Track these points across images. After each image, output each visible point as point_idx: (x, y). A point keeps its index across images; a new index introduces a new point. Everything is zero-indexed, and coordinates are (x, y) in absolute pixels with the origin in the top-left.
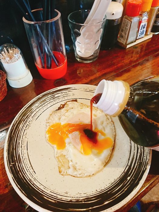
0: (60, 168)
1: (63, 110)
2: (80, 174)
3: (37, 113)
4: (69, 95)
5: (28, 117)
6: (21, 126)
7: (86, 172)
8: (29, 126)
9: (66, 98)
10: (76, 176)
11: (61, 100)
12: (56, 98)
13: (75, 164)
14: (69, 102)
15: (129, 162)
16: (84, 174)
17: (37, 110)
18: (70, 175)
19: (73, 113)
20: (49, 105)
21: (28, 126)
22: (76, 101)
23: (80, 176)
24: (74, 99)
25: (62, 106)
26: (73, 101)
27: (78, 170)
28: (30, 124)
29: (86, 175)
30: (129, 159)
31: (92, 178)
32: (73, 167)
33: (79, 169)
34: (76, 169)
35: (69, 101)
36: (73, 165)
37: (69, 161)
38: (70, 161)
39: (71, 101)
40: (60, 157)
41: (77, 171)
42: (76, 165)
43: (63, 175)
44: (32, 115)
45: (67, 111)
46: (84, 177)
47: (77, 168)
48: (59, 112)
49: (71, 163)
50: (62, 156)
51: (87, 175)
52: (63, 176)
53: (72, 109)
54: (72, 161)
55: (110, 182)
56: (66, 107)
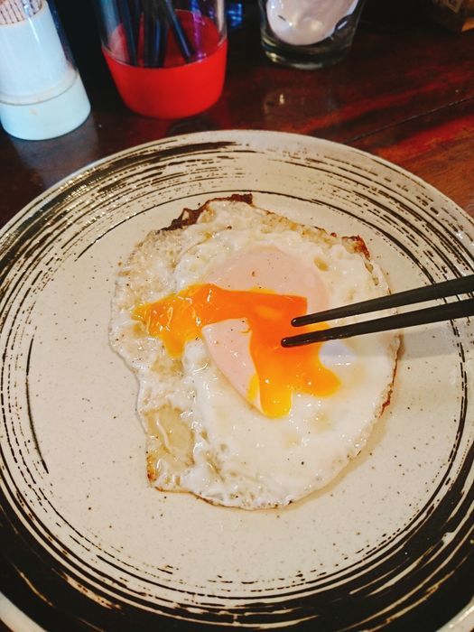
0: (155, 460)
1: (189, 231)
2: (233, 496)
3: (86, 230)
4: (220, 173)
5: (47, 242)
6: (13, 274)
7: (261, 489)
8: (45, 280)
9: (207, 186)
10: (216, 500)
11: (185, 190)
12: (166, 179)
13: (218, 449)
14: (218, 203)
16: (252, 497)
17: (87, 220)
18: (191, 493)
19: (232, 247)
20: (136, 207)
21: (42, 275)
22: (247, 199)
23: (236, 502)
24: (242, 194)
25: (186, 215)
26: (235, 198)
27: (227, 476)
28: (50, 273)
29: (259, 500)
31: (284, 515)
32: (209, 460)
33: (234, 474)
34: (221, 473)
35: (220, 199)
36: (208, 452)
37: (192, 435)
38: (198, 437)
39: (228, 199)
40: (157, 416)
41: (223, 479)
42: (222, 457)
43: (162, 490)
44: (66, 237)
45: (208, 236)
46: (251, 508)
47: (227, 466)
48: (174, 237)
49: (200, 445)
50: (167, 409)
51: (263, 504)
52: (163, 494)
53: (229, 230)
54: (205, 435)
55: (364, 546)
56: (204, 221)
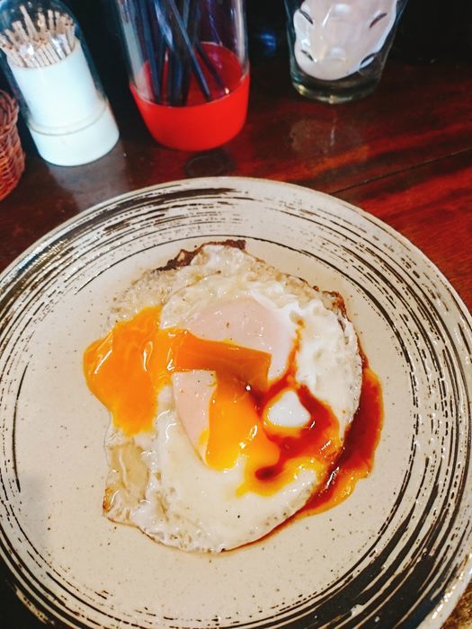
0: (112, 492)
1: (182, 273)
2: (173, 537)
3: (90, 265)
4: (219, 217)
5: (52, 275)
6: (18, 305)
7: (199, 535)
8: (46, 312)
9: (206, 229)
10: (157, 538)
11: (185, 232)
12: (168, 220)
13: (168, 491)
14: (211, 247)
15: (379, 538)
16: (190, 540)
17: (91, 256)
18: (138, 528)
19: (215, 294)
20: (138, 246)
21: (43, 307)
22: (240, 245)
23: (175, 543)
24: (236, 239)
25: (182, 256)
26: (229, 243)
27: (171, 517)
28: (51, 305)
29: (196, 544)
30: (384, 529)
31: (215, 560)
32: (158, 499)
33: (178, 517)
34: (167, 513)
35: (215, 243)
36: (158, 492)
37: (148, 474)
38: (153, 478)
39: (223, 243)
40: (121, 451)
41: (168, 519)
42: (170, 499)
43: (113, 521)
44: (69, 272)
45: (198, 279)
46: (187, 550)
47: (173, 508)
48: (168, 277)
49: (154, 485)
50: (130, 446)
51: (198, 549)
52: (114, 525)
53: (218, 276)
54: (159, 476)
55: (280, 603)
56: (198, 263)
